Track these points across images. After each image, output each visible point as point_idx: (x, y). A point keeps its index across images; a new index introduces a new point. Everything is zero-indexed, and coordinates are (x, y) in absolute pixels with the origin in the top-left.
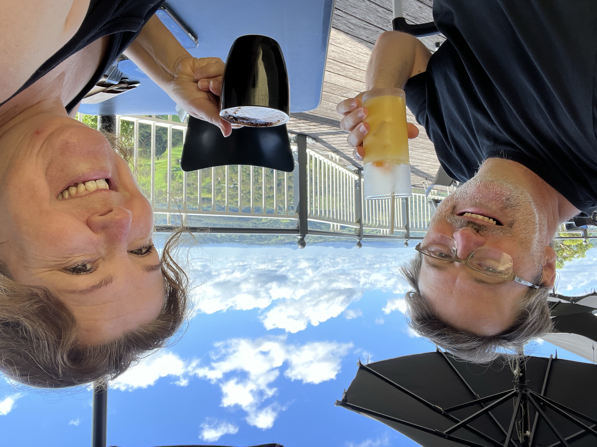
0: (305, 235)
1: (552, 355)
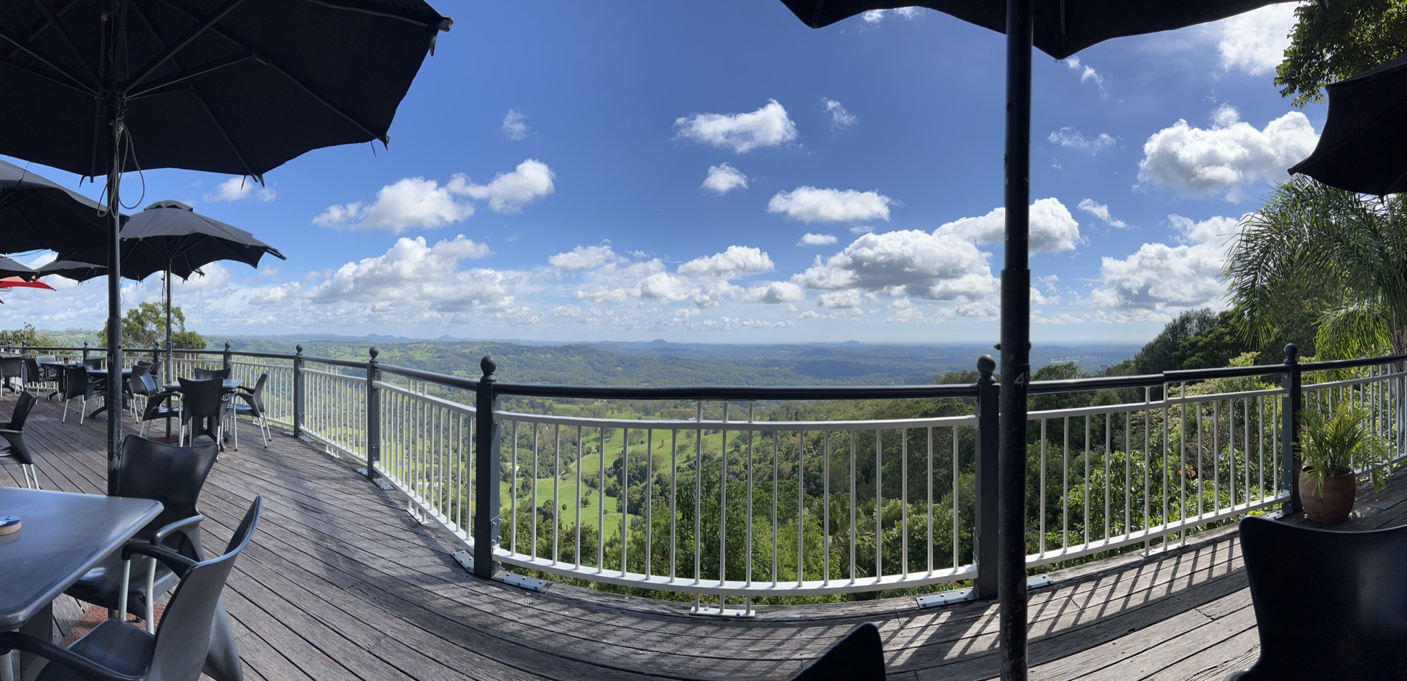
0: (481, 380)
1: (92, 181)
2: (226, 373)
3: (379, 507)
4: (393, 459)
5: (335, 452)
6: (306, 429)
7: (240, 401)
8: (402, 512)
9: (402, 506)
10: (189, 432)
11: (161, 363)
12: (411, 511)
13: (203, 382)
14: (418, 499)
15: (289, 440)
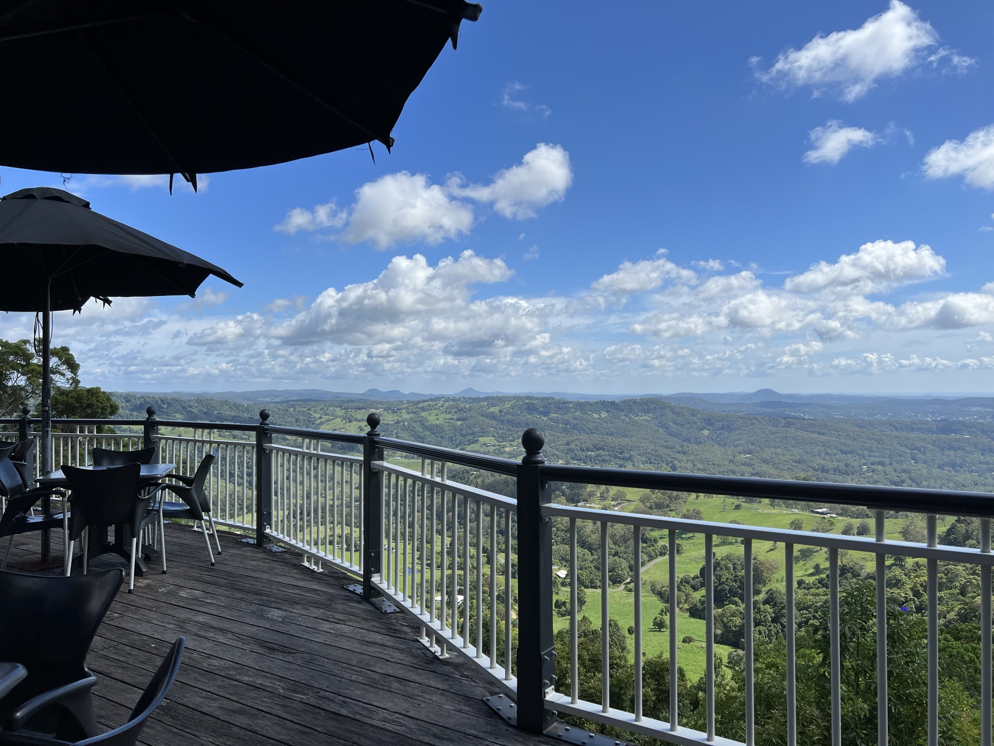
0: (523, 461)
2: (148, 454)
3: (378, 638)
4: (400, 566)
5: (316, 564)
6: (274, 534)
7: (169, 498)
8: (412, 643)
9: (411, 635)
10: (82, 550)
11: (33, 442)
12: (425, 641)
13: (108, 470)
14: (436, 625)
15: (248, 552)
